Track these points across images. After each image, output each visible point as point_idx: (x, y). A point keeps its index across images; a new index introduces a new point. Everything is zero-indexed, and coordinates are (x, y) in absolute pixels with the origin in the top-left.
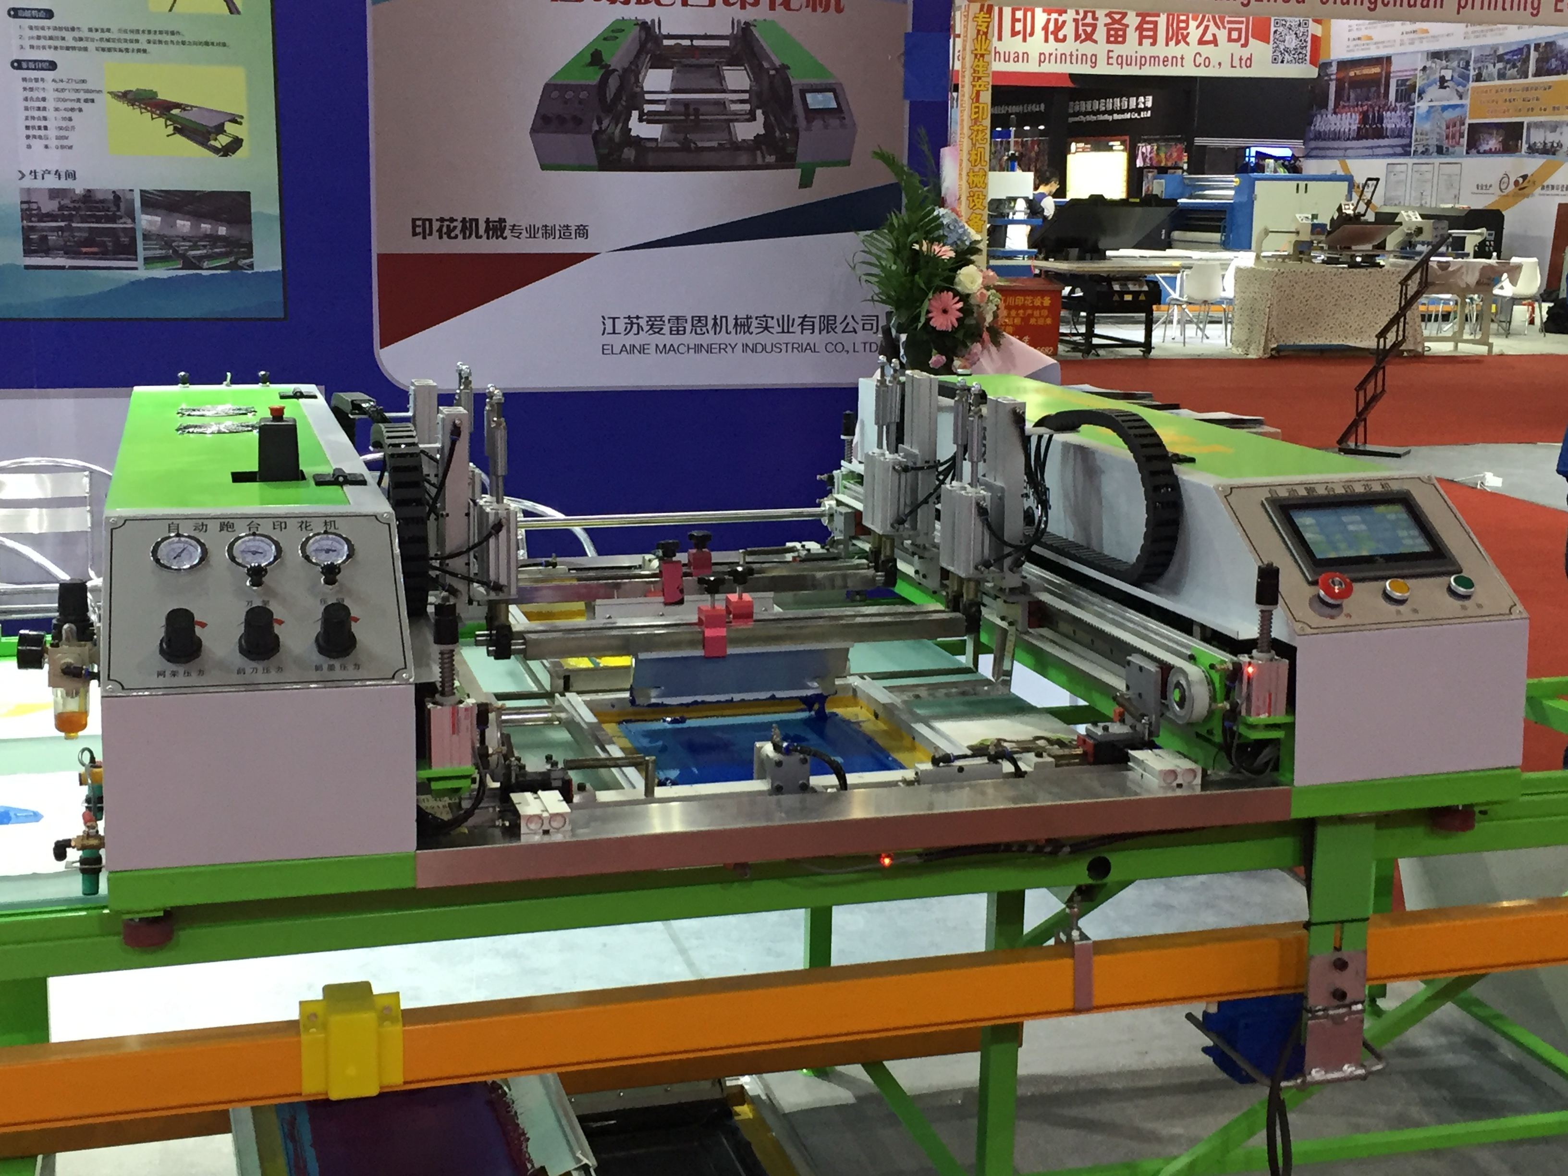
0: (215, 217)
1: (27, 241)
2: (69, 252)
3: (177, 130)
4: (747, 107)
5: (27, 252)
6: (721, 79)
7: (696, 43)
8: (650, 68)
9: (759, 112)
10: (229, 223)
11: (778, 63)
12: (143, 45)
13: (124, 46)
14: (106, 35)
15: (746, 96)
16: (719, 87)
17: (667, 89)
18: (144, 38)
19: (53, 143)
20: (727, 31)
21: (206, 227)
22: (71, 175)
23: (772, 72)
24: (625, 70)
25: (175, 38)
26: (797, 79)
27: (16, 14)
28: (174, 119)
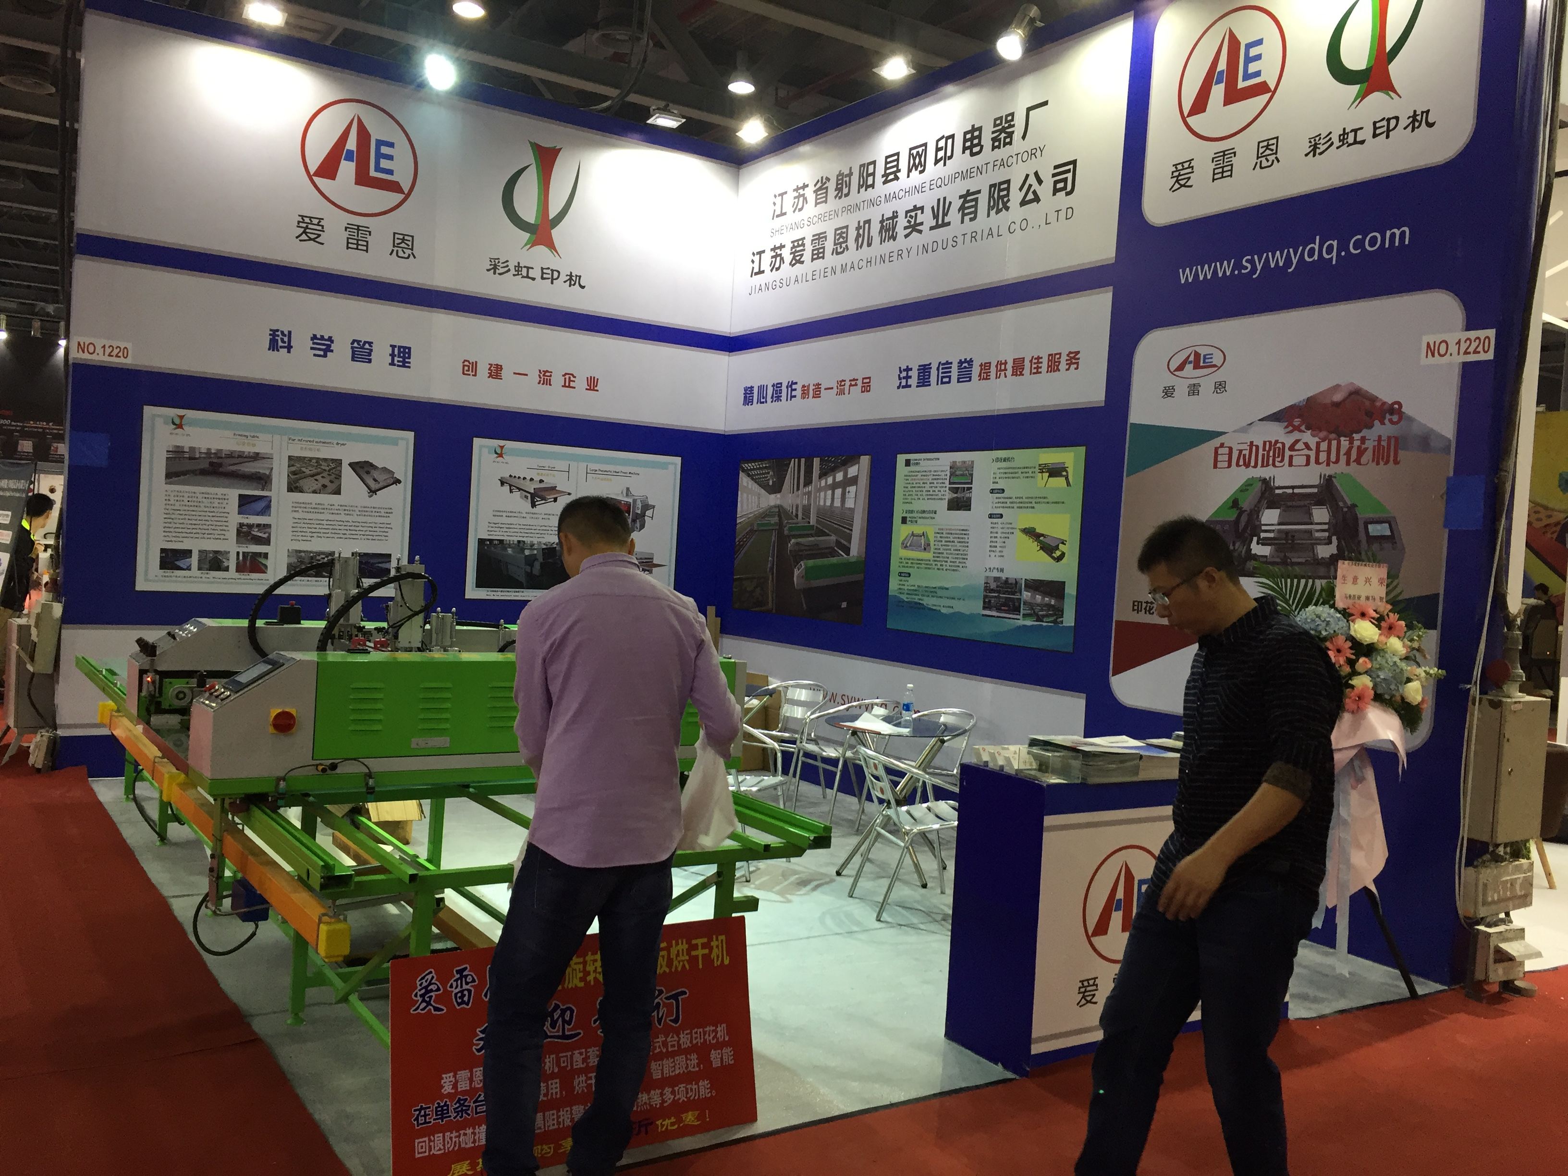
0: (1049, 594)
1: (984, 602)
2: (999, 610)
3: (1042, 548)
4: (1327, 534)
5: (984, 608)
6: (1311, 515)
7: (1296, 491)
8: (1268, 508)
9: (1334, 538)
10: (1056, 598)
11: (1349, 503)
12: (1033, 505)
13: (1026, 505)
14: (1021, 500)
15: (1326, 527)
16: (1308, 521)
17: (1276, 522)
18: (1033, 501)
19: (998, 554)
20: (1317, 482)
21: (1047, 599)
22: (1002, 570)
23: (1345, 510)
24: (1251, 511)
25: (1046, 500)
26: (1363, 513)
27: (992, 491)
28: (1040, 542)
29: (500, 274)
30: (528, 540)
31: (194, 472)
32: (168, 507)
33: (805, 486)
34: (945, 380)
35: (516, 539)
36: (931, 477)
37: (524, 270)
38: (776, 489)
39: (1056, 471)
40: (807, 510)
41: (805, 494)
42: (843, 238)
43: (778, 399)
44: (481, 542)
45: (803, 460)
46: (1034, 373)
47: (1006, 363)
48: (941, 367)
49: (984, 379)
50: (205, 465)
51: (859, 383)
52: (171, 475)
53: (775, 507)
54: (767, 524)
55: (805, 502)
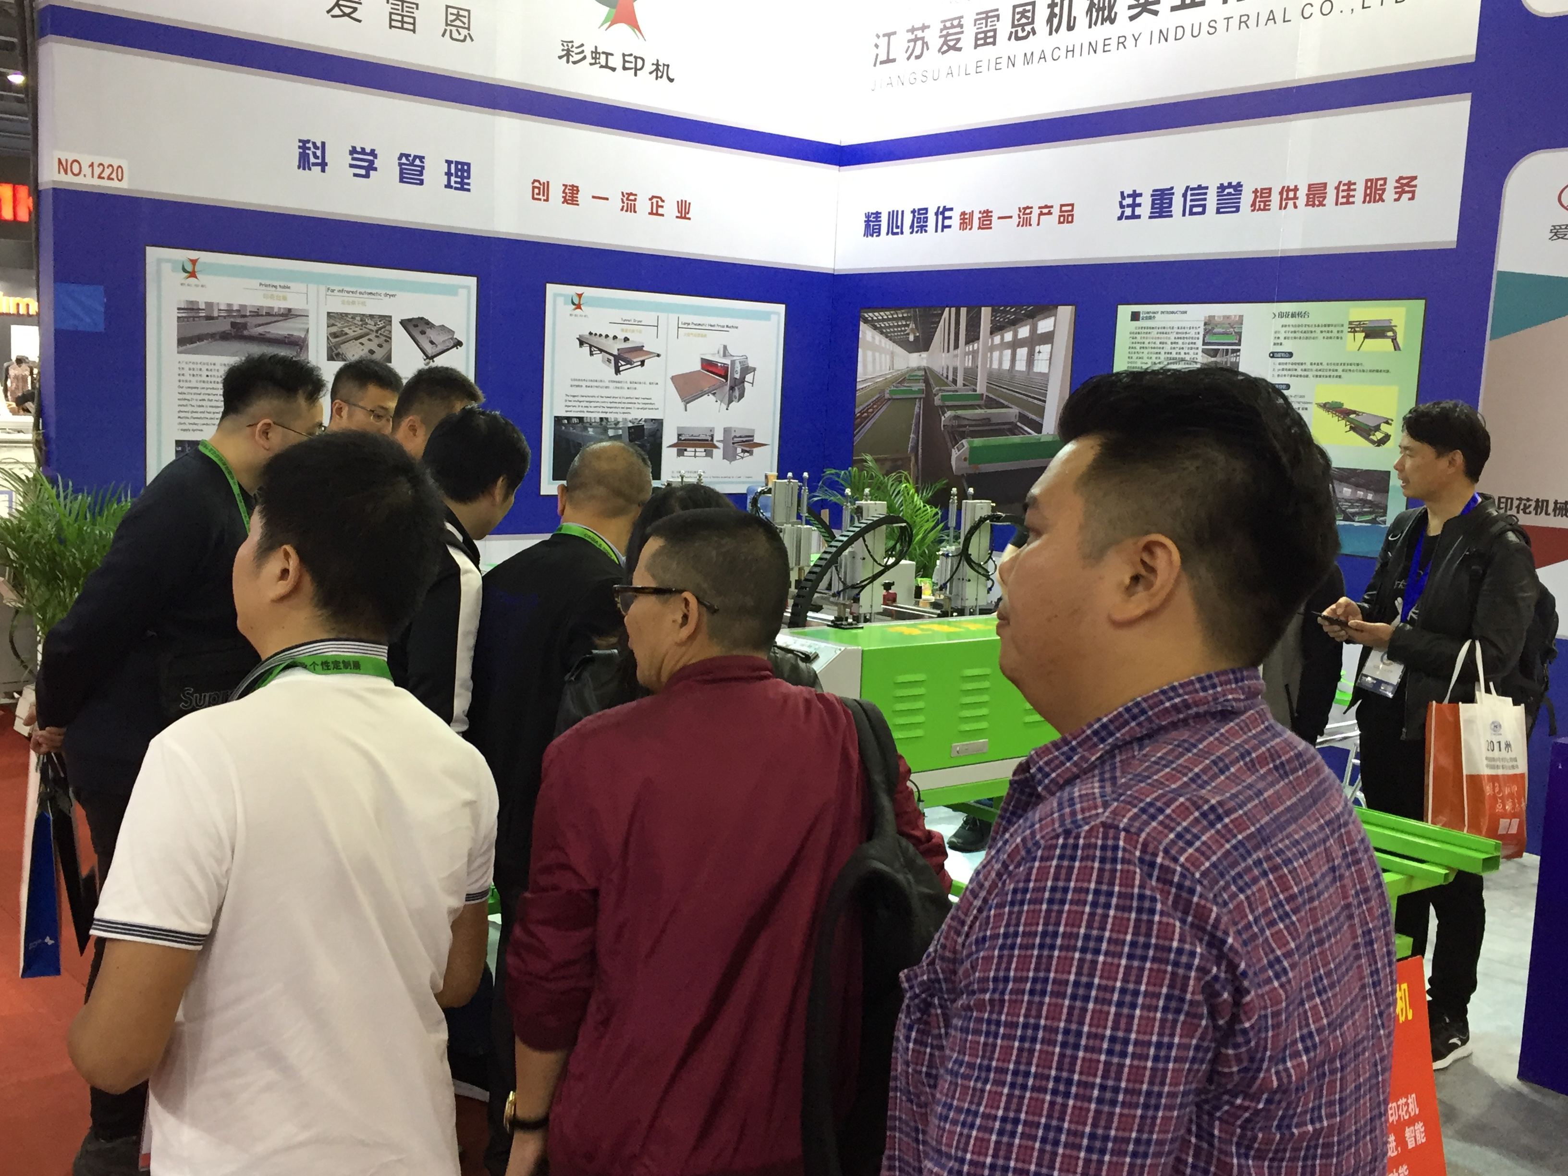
0: (1367, 487)
3: (1352, 428)
10: (1376, 491)
12: (1340, 373)
13: (1328, 373)
14: (1320, 367)
18: (1340, 368)
21: (1360, 494)
25: (1360, 368)
27: (1273, 355)
28: (1351, 421)
29: (575, 63)
30: (611, 417)
31: (212, 336)
32: (182, 384)
33: (967, 343)
34: (1195, 210)
35: (598, 416)
36: (1172, 336)
37: (603, 57)
38: (923, 344)
39: (1374, 331)
40: (971, 376)
41: (968, 353)
42: (1027, 18)
43: (923, 228)
44: (558, 420)
45: (963, 311)
46: (1342, 204)
47: (1296, 189)
48: (1189, 193)
49: (1259, 209)
50: (226, 326)
51: (1056, 211)
52: (185, 341)
53: (919, 369)
54: (904, 392)
55: (969, 363)
